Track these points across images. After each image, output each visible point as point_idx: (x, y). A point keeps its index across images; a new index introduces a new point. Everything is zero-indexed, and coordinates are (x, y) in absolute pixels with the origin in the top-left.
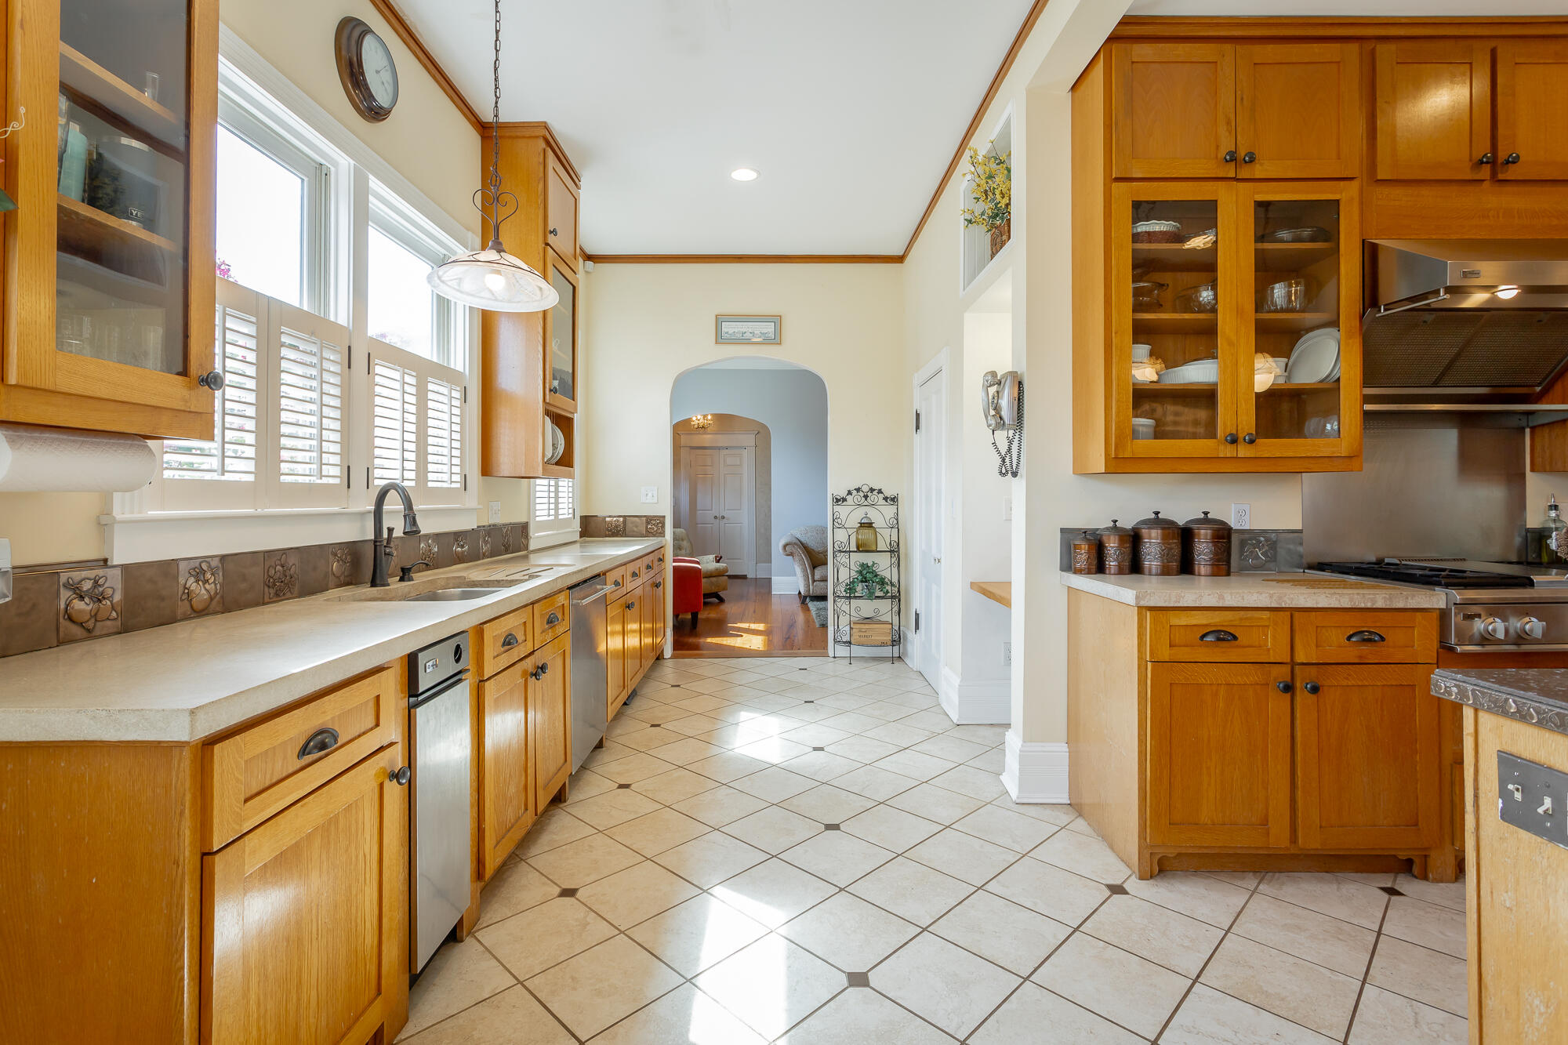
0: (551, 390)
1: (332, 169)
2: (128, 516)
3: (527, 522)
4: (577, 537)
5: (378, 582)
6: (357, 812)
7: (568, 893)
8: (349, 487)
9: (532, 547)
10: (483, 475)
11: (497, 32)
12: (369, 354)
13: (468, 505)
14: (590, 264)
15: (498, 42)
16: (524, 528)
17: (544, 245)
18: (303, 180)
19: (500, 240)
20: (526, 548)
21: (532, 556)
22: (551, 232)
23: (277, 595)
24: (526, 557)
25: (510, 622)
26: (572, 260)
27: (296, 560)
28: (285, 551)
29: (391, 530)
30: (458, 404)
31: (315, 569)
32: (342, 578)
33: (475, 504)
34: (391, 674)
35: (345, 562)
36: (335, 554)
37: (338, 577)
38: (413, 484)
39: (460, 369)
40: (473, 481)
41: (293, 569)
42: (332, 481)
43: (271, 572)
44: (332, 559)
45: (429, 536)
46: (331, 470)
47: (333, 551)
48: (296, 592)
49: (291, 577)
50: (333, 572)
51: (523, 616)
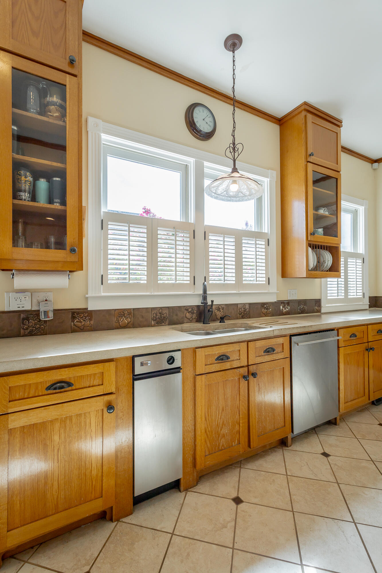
0: (311, 234)
1: (189, 165)
2: (94, 295)
3: (320, 299)
4: (367, 307)
5: (205, 322)
6: (85, 418)
7: (238, 501)
8: (194, 284)
9: (323, 310)
10: (282, 277)
11: (234, 70)
12: (205, 232)
13: (271, 291)
14: (376, 165)
15: (234, 75)
16: (318, 302)
17: (306, 163)
18: (180, 173)
19: (236, 167)
20: (319, 311)
21: (323, 316)
22: (310, 155)
23: (157, 323)
24: (319, 316)
25: (222, 350)
26: (332, 165)
27: (167, 311)
28: (161, 308)
29: (212, 301)
30: (264, 247)
31: (177, 315)
32: (191, 319)
33: (275, 291)
34: (112, 364)
35: (193, 313)
36: (187, 310)
37: (189, 319)
38: (234, 282)
39: (266, 231)
40: (273, 281)
41: (165, 315)
42: (185, 282)
43: (154, 315)
44: (185, 312)
45: (244, 304)
46: (185, 278)
47: (186, 308)
48: (167, 323)
49: (164, 317)
50: (186, 317)
51: (236, 347)
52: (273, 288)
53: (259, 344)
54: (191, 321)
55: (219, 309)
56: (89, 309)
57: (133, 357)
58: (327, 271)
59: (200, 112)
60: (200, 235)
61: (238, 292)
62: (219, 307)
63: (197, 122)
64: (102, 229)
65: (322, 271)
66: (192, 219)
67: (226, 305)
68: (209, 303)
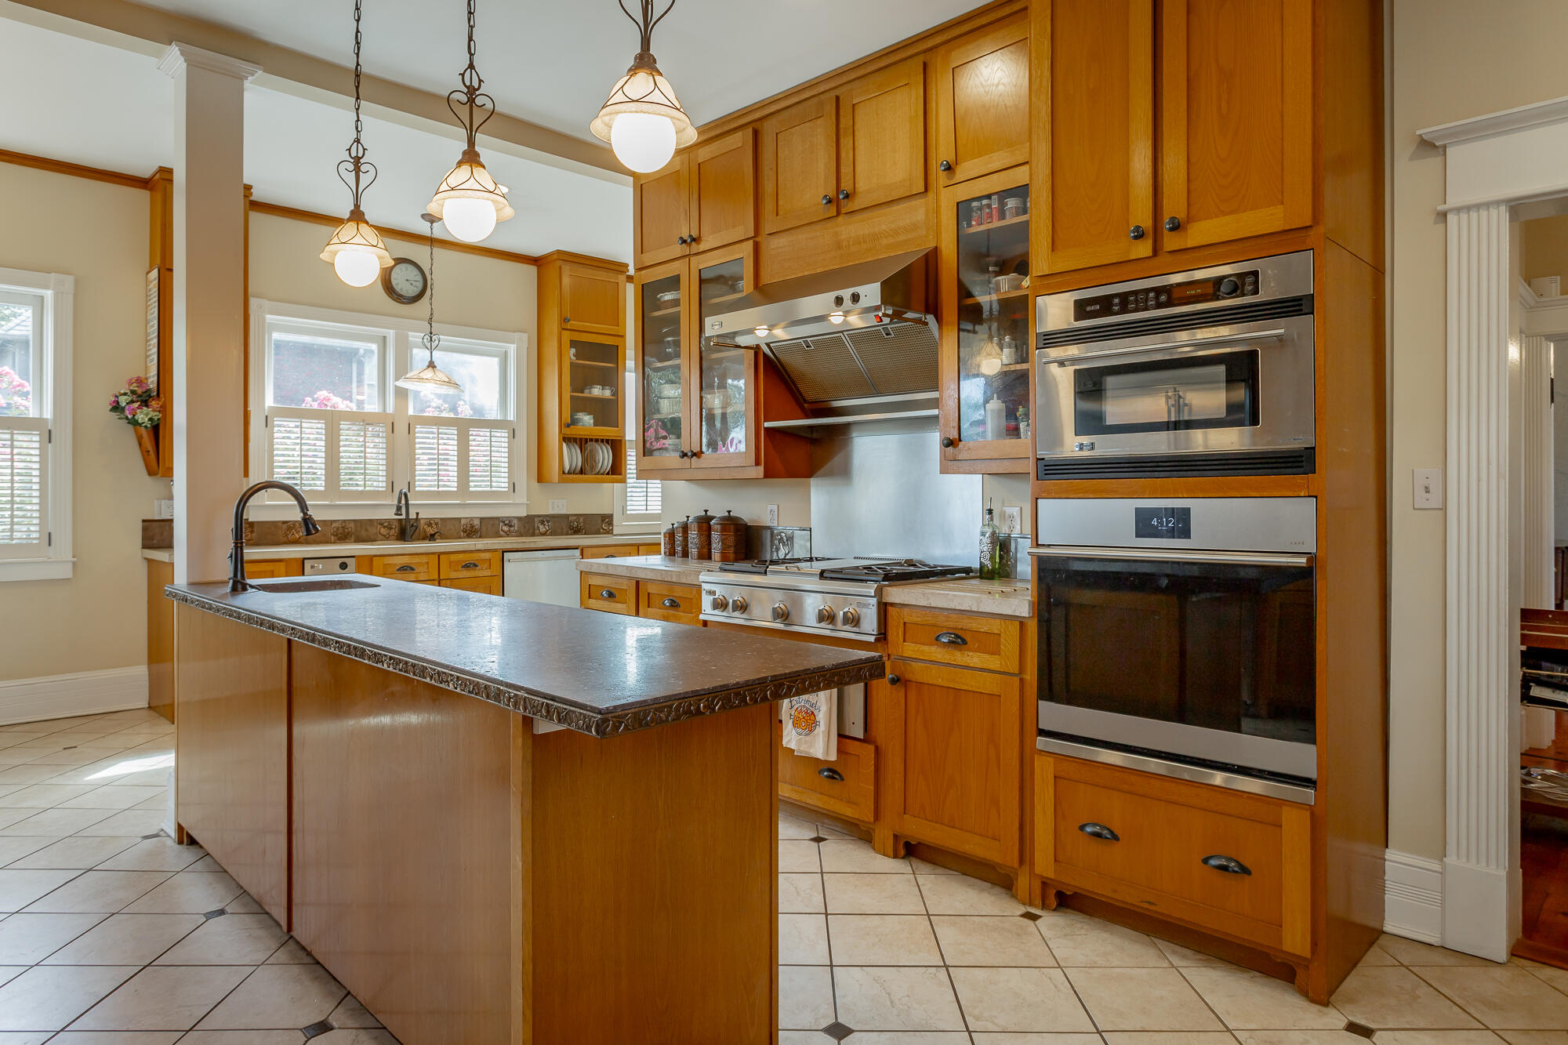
0: (567, 425)
1: (387, 337)
3: (611, 514)
5: (408, 540)
8: (392, 491)
9: (615, 530)
10: (538, 482)
12: (410, 423)
13: (518, 502)
16: (605, 518)
17: (560, 330)
20: (609, 531)
22: (565, 320)
23: (339, 539)
25: (405, 560)
26: (612, 329)
27: (352, 525)
28: (345, 521)
29: (417, 514)
30: (506, 440)
31: (366, 530)
32: (387, 536)
33: (525, 501)
34: (282, 565)
35: (391, 528)
36: (382, 524)
37: (385, 536)
38: (455, 489)
39: (512, 419)
40: (522, 486)
41: (350, 529)
42: (380, 489)
43: (335, 530)
44: (379, 526)
45: (472, 519)
46: (380, 484)
47: (381, 522)
48: (353, 540)
49: (349, 532)
50: (380, 533)
51: (424, 559)
52: (521, 497)
53: (453, 557)
54: (387, 538)
55: (430, 525)
56: (250, 520)
57: (304, 559)
58: (608, 474)
59: (402, 271)
60: (400, 428)
61: (463, 502)
62: (430, 523)
63: (398, 284)
64: (267, 426)
65: (598, 474)
66: (390, 409)
67: (441, 519)
68: (412, 516)
